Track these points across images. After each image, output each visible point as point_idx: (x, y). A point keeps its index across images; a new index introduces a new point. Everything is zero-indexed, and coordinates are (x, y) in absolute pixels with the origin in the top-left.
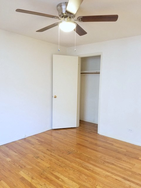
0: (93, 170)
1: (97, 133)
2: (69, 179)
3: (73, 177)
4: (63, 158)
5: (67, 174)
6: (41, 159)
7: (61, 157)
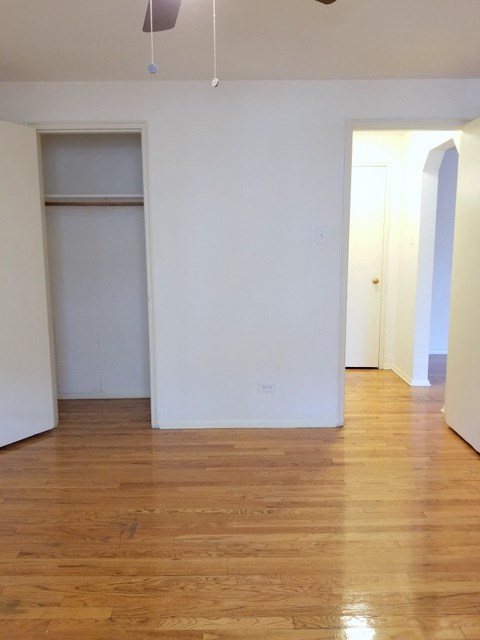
0: (270, 547)
1: (150, 428)
2: (232, 617)
3: (241, 603)
4: (125, 557)
5: (209, 603)
6: (42, 605)
7: (114, 555)
